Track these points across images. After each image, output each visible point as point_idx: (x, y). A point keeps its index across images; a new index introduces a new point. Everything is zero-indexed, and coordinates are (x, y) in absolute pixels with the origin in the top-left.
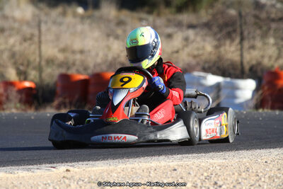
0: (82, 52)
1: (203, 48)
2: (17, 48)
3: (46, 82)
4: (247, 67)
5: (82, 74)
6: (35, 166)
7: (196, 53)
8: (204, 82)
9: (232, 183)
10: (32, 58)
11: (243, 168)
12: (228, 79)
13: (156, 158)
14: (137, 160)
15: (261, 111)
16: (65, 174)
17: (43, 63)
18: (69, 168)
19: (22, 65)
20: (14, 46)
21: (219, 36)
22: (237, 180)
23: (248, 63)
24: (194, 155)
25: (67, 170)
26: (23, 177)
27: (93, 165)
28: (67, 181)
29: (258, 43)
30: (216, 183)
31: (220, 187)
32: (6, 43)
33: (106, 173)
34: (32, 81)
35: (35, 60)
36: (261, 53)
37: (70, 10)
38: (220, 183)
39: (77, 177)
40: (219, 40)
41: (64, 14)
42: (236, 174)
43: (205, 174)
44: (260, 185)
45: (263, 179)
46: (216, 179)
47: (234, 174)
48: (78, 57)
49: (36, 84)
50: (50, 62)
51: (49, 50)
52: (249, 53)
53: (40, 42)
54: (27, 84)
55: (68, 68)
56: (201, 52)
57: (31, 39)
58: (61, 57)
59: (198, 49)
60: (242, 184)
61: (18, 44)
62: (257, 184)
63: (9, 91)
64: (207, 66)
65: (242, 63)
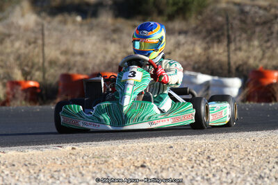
0: (81, 54)
1: (193, 50)
2: (23, 51)
3: (48, 82)
4: (233, 67)
5: (82, 74)
6: (43, 146)
7: (186, 54)
8: (194, 80)
9: (224, 157)
10: (36, 60)
11: (233, 145)
12: (216, 78)
13: (153, 139)
14: (136, 140)
15: (247, 103)
16: (72, 152)
17: (46, 64)
18: (74, 147)
19: (27, 66)
20: (19, 49)
21: (208, 39)
22: (228, 155)
23: (235, 63)
24: (188, 136)
25: (73, 148)
26: (33, 154)
27: (96, 145)
28: (73, 157)
29: (244, 46)
30: (209, 157)
31: (213, 160)
32: (13, 46)
33: (108, 150)
34: (36, 81)
35: (39, 62)
36: (246, 54)
37: (69, 19)
38: (212, 157)
39: (82, 153)
40: (207, 43)
41: (65, 22)
42: (227, 150)
43: (199, 150)
44: (249, 159)
45: (251, 154)
46: (208, 154)
47: (224, 150)
48: (78, 58)
49: (40, 83)
50: (53, 63)
51: (52, 53)
52: (236, 54)
53: (43, 45)
54: (32, 84)
55: (69, 69)
56: (191, 54)
57: (35, 42)
58: (62, 59)
59: (188, 51)
60: (233, 157)
61: (23, 47)
62: (246, 158)
63: (15, 91)
64: (196, 66)
65: (229, 64)
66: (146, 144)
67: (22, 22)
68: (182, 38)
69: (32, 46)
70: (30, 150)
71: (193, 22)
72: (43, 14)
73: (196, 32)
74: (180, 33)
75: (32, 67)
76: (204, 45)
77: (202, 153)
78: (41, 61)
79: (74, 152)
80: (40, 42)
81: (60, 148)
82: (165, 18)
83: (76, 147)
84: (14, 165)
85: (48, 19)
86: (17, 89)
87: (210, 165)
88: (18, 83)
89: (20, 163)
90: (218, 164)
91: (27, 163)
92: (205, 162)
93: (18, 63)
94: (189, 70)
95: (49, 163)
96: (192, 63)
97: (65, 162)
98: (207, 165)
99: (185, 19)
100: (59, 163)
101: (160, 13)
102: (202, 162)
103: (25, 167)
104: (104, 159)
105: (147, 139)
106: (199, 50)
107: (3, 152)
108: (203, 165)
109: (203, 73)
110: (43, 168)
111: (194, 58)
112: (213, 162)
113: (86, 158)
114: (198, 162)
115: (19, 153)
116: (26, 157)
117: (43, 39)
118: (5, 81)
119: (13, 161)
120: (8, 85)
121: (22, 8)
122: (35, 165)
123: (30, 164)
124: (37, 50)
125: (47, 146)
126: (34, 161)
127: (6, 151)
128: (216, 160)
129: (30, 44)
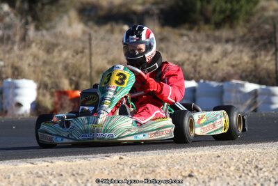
66: (193, 154)
67: (69, 32)
68: (229, 47)
69: (80, 55)
70: (77, 160)
71: (241, 30)
72: (91, 23)
73: (243, 40)
74: (227, 41)
75: (80, 77)
76: (251, 54)
77: (250, 163)
78: (89, 70)
79: (122, 162)
80: (87, 51)
81: (107, 158)
82: (213, 26)
83: (124, 157)
84: (62, 175)
85: (96, 28)
86: (65, 99)
87: (258, 175)
88: (65, 93)
89: (67, 172)
90: (266, 174)
91: (74, 173)
92: (253, 171)
93: (66, 72)
94: (236, 79)
95: (97, 173)
96: (239, 72)
97: (113, 171)
98: (255, 175)
99: (232, 27)
100: (106, 172)
101: (207, 21)
102: (250, 171)
103: (72, 177)
104: (151, 169)
105: (194, 149)
106: (246, 58)
107: (51, 162)
108: (250, 174)
109: (251, 81)
110: (91, 178)
111: (241, 67)
112: (262, 171)
113: (133, 167)
114: (246, 172)
115: (66, 163)
116: (74, 168)
117: (90, 49)
118: (53, 90)
119: (61, 171)
120: (56, 94)
121: (69, 17)
122: (82, 175)
123: (77, 174)
124: (84, 59)
125: (94, 155)
126: (82, 170)
127: (54, 161)
128: (264, 169)
129: (77, 54)
